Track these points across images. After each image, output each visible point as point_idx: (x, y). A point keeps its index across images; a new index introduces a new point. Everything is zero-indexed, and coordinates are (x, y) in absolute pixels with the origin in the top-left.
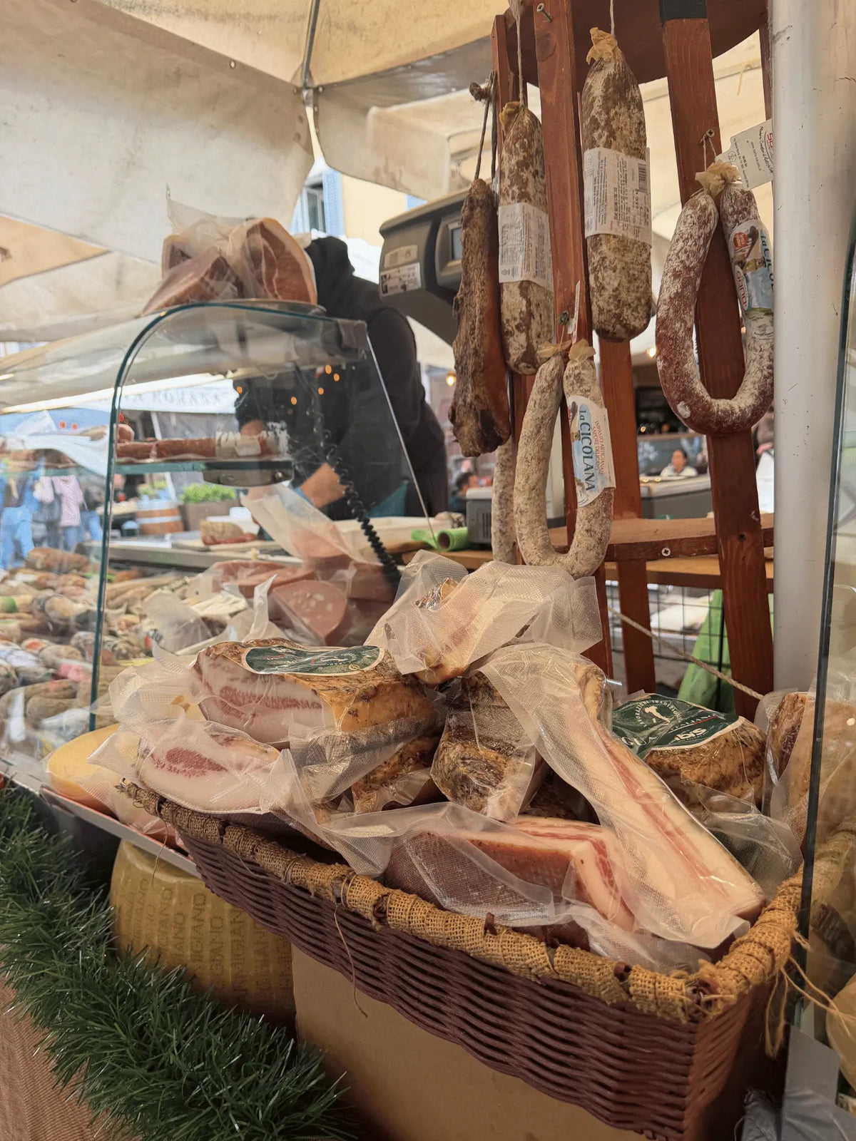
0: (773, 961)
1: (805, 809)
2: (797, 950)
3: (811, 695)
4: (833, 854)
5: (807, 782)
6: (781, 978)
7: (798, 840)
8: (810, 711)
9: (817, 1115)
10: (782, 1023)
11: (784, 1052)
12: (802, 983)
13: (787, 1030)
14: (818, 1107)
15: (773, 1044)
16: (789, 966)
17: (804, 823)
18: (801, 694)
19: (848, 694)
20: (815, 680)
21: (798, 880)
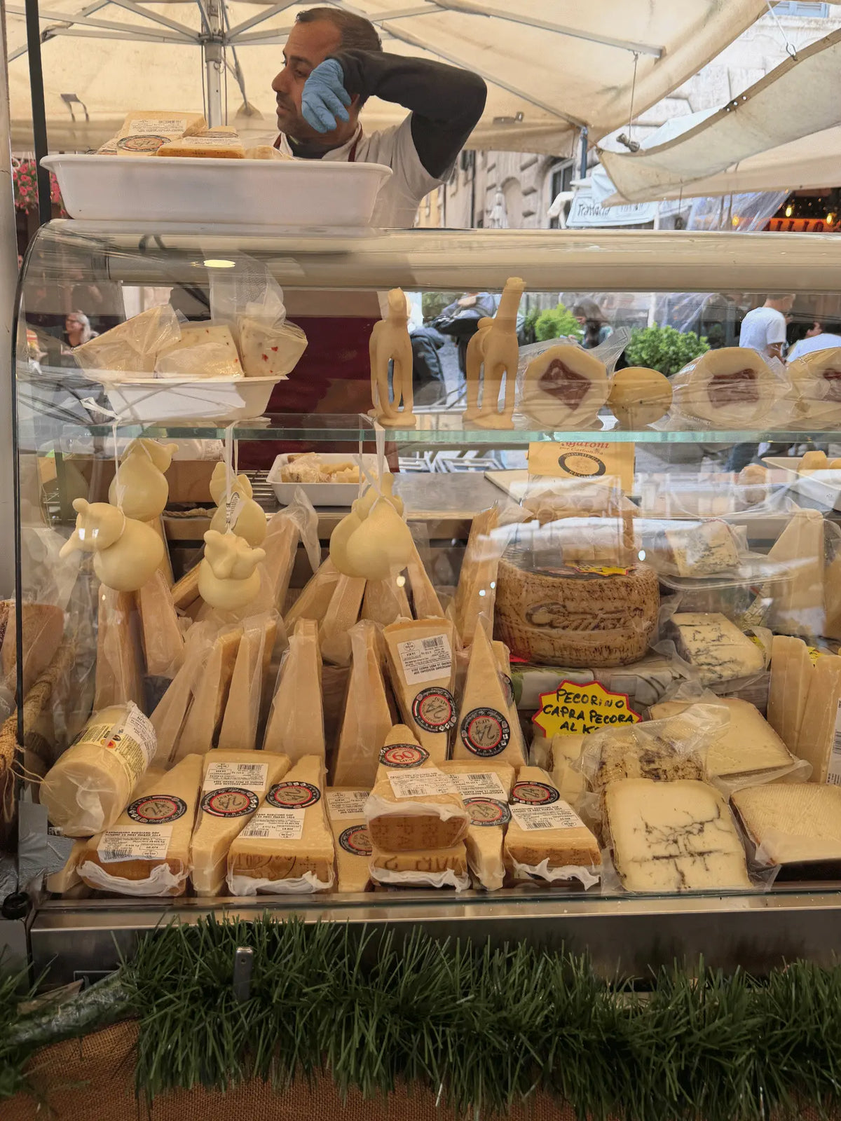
0: (5, 762)
1: (15, 674)
2: (18, 755)
3: (13, 601)
4: (34, 697)
5: (15, 657)
6: (10, 772)
7: (12, 695)
8: (13, 612)
9: (39, 845)
10: (13, 800)
11: (16, 818)
12: (22, 773)
13: (16, 804)
14: (38, 841)
15: (9, 815)
16: (13, 765)
17: (15, 684)
18: (6, 601)
19: (35, 598)
20: (14, 591)
21: (15, 716)
